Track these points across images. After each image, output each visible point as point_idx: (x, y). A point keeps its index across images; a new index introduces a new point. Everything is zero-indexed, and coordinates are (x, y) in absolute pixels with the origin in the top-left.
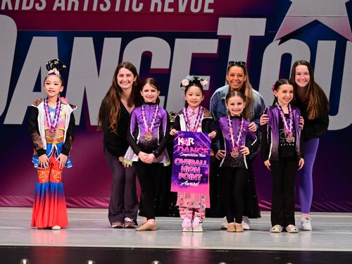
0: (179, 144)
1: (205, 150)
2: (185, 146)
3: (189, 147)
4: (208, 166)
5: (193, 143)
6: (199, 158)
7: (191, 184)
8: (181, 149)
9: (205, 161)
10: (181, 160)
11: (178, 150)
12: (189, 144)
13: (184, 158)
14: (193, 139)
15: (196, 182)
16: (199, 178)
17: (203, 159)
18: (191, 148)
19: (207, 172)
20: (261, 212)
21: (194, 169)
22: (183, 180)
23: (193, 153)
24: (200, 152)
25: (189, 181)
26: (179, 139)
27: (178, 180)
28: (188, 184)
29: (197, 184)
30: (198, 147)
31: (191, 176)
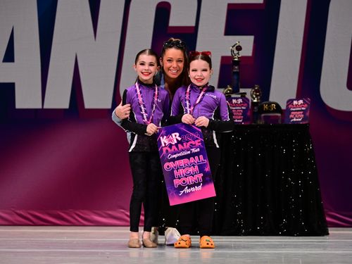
0: (163, 145)
1: (197, 143)
2: (171, 146)
3: (176, 145)
4: (206, 161)
5: (180, 139)
6: (193, 155)
7: (193, 189)
8: (167, 151)
9: (201, 156)
10: (171, 164)
11: (164, 152)
12: (176, 142)
13: (174, 160)
14: (178, 134)
15: (198, 185)
16: (200, 178)
17: (197, 154)
18: (180, 145)
19: (207, 169)
21: (191, 170)
23: (183, 150)
24: (192, 146)
25: (190, 187)
26: (161, 138)
27: (175, 189)
28: (189, 191)
29: (200, 187)
30: (187, 142)
31: (190, 180)
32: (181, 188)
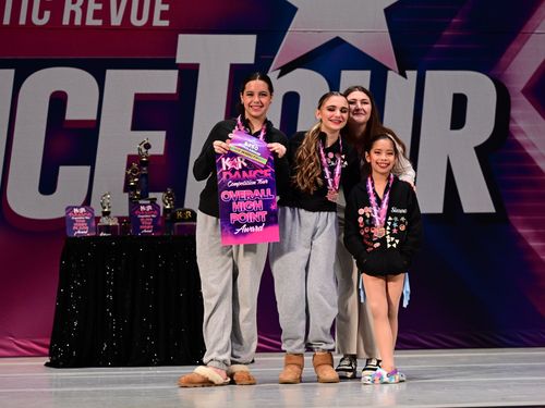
1: (266, 173)
2: (233, 171)
3: (240, 171)
7: (252, 229)
8: (228, 176)
9: (269, 190)
10: (231, 194)
11: (224, 177)
13: (234, 189)
15: (259, 224)
17: (264, 186)
21: (253, 205)
23: (247, 179)
24: (259, 176)
25: (249, 225)
28: (247, 230)
29: (261, 227)
31: (250, 217)
32: (238, 225)
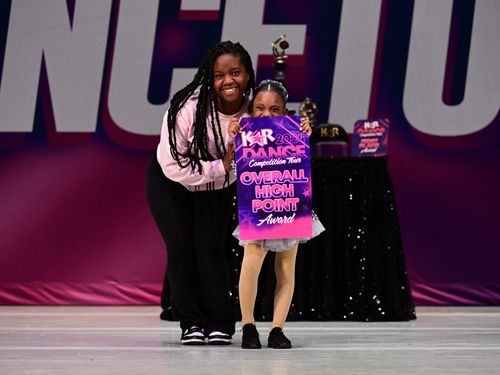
0: (245, 144)
4: (308, 180)
5: (272, 139)
6: (289, 167)
12: (266, 142)
14: (270, 132)
16: (294, 205)
18: (271, 149)
19: (307, 193)
20: (417, 308)
22: (262, 214)
26: (243, 133)
27: (252, 215)
30: (284, 145)
